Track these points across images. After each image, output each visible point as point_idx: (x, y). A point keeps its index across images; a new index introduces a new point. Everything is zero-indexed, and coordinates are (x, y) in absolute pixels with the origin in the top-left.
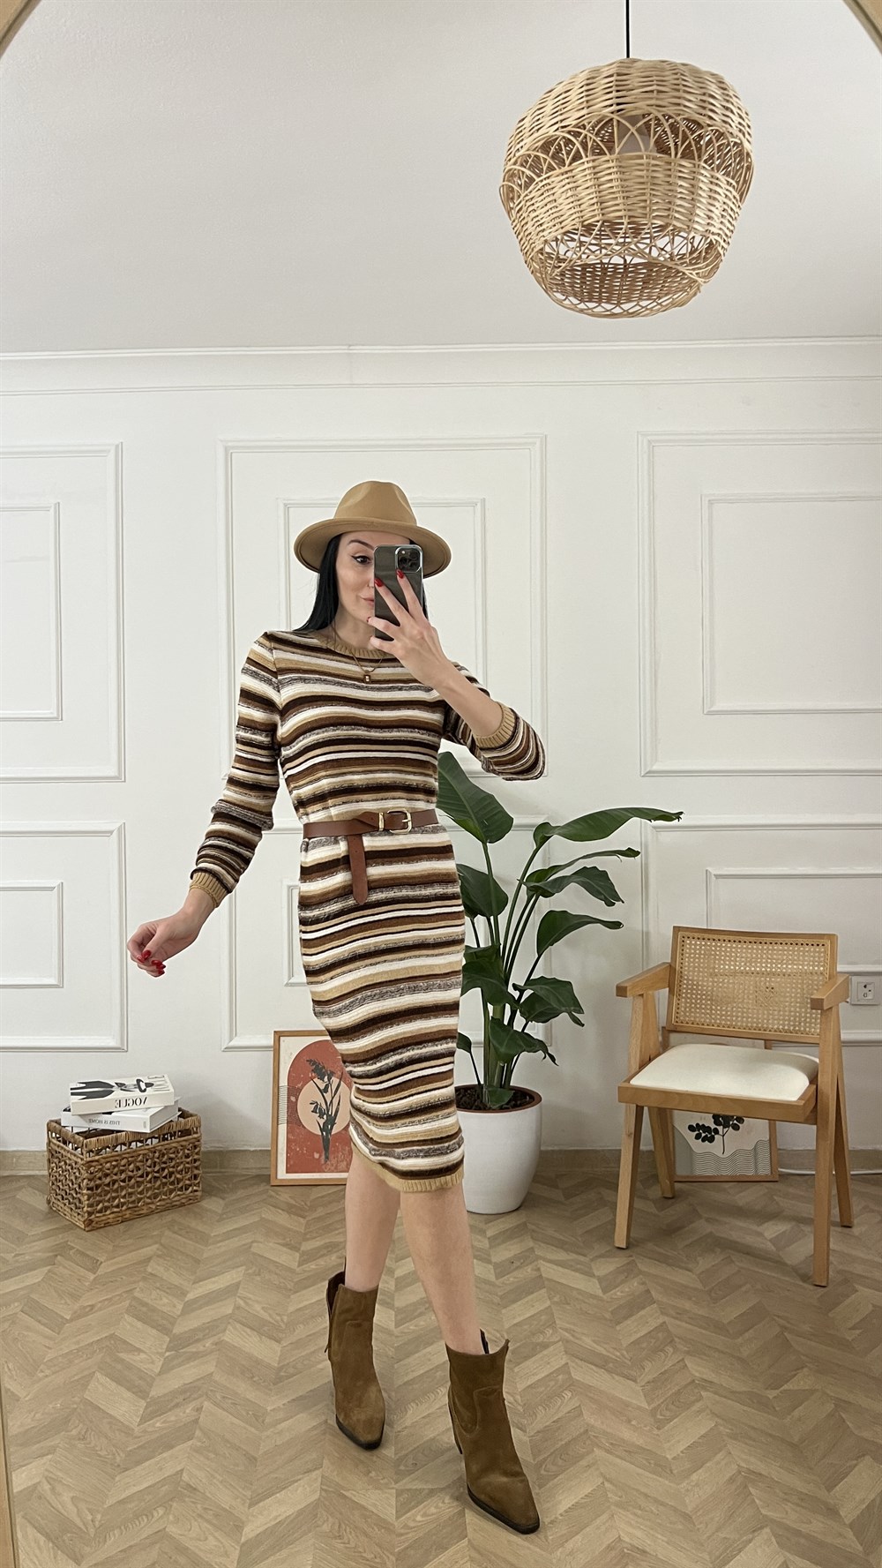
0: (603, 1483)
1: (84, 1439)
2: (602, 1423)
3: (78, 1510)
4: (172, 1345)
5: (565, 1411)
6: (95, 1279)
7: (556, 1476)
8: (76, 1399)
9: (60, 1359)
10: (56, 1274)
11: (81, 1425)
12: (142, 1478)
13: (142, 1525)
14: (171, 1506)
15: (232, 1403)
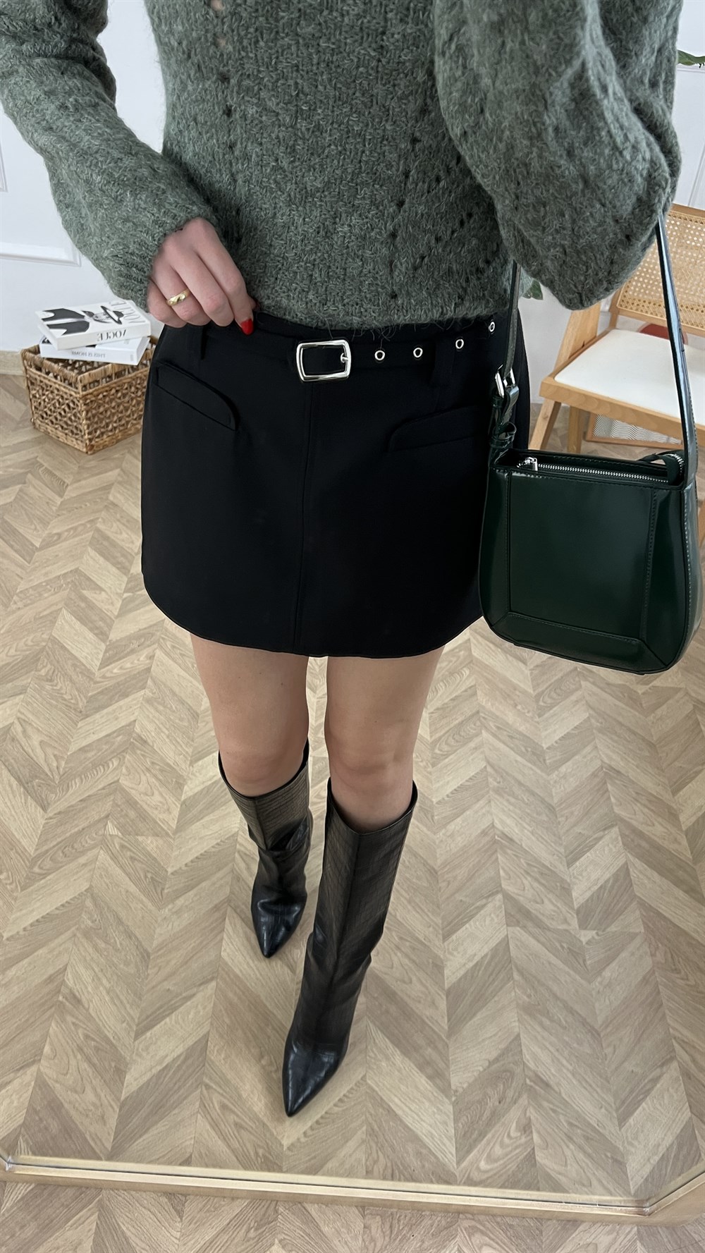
0: (485, 767)
1: (51, 680)
2: (492, 705)
3: (46, 755)
4: (129, 585)
5: (463, 689)
6: (62, 502)
7: (447, 756)
8: (45, 636)
9: (31, 592)
10: (26, 494)
11: (49, 666)
12: (100, 726)
13: (100, 774)
14: (124, 757)
15: (181, 654)
